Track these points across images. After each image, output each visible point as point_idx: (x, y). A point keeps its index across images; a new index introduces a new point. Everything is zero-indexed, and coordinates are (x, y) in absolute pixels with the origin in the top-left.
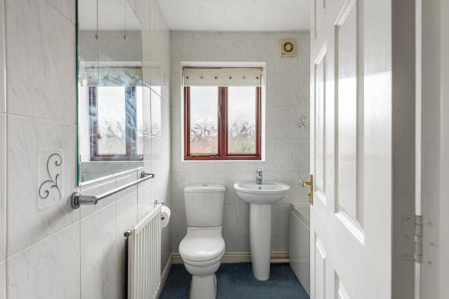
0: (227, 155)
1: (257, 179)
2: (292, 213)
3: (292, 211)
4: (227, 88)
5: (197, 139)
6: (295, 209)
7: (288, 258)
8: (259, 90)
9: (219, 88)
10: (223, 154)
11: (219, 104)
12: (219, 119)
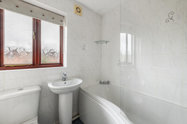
0: (40, 64)
1: (63, 78)
2: (81, 92)
3: (81, 91)
4: (40, 21)
5: (11, 53)
6: (82, 90)
7: (78, 114)
8: (62, 28)
9: (34, 19)
10: (37, 64)
11: (34, 30)
12: (34, 40)
